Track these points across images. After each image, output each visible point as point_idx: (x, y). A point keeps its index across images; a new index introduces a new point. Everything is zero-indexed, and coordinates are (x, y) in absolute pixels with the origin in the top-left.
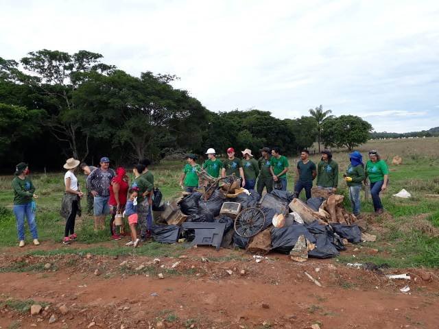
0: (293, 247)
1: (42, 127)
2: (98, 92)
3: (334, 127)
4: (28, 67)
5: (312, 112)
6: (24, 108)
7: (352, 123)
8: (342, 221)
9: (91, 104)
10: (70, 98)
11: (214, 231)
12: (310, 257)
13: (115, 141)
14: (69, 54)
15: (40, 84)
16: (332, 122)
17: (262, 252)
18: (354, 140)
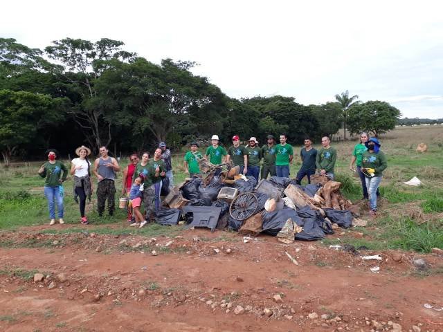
0: (280, 229)
1: (66, 115)
2: (118, 79)
3: (361, 113)
4: (53, 55)
5: (338, 98)
6: (48, 96)
7: (380, 109)
8: (336, 207)
9: (113, 92)
10: (92, 85)
11: (210, 214)
12: (297, 239)
13: (136, 128)
14: (91, 42)
15: (64, 72)
16: (358, 108)
17: (252, 234)
18: (381, 127)
